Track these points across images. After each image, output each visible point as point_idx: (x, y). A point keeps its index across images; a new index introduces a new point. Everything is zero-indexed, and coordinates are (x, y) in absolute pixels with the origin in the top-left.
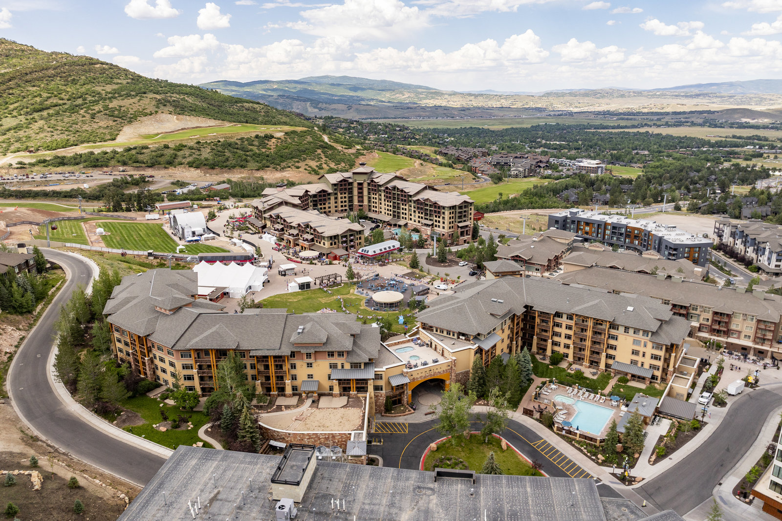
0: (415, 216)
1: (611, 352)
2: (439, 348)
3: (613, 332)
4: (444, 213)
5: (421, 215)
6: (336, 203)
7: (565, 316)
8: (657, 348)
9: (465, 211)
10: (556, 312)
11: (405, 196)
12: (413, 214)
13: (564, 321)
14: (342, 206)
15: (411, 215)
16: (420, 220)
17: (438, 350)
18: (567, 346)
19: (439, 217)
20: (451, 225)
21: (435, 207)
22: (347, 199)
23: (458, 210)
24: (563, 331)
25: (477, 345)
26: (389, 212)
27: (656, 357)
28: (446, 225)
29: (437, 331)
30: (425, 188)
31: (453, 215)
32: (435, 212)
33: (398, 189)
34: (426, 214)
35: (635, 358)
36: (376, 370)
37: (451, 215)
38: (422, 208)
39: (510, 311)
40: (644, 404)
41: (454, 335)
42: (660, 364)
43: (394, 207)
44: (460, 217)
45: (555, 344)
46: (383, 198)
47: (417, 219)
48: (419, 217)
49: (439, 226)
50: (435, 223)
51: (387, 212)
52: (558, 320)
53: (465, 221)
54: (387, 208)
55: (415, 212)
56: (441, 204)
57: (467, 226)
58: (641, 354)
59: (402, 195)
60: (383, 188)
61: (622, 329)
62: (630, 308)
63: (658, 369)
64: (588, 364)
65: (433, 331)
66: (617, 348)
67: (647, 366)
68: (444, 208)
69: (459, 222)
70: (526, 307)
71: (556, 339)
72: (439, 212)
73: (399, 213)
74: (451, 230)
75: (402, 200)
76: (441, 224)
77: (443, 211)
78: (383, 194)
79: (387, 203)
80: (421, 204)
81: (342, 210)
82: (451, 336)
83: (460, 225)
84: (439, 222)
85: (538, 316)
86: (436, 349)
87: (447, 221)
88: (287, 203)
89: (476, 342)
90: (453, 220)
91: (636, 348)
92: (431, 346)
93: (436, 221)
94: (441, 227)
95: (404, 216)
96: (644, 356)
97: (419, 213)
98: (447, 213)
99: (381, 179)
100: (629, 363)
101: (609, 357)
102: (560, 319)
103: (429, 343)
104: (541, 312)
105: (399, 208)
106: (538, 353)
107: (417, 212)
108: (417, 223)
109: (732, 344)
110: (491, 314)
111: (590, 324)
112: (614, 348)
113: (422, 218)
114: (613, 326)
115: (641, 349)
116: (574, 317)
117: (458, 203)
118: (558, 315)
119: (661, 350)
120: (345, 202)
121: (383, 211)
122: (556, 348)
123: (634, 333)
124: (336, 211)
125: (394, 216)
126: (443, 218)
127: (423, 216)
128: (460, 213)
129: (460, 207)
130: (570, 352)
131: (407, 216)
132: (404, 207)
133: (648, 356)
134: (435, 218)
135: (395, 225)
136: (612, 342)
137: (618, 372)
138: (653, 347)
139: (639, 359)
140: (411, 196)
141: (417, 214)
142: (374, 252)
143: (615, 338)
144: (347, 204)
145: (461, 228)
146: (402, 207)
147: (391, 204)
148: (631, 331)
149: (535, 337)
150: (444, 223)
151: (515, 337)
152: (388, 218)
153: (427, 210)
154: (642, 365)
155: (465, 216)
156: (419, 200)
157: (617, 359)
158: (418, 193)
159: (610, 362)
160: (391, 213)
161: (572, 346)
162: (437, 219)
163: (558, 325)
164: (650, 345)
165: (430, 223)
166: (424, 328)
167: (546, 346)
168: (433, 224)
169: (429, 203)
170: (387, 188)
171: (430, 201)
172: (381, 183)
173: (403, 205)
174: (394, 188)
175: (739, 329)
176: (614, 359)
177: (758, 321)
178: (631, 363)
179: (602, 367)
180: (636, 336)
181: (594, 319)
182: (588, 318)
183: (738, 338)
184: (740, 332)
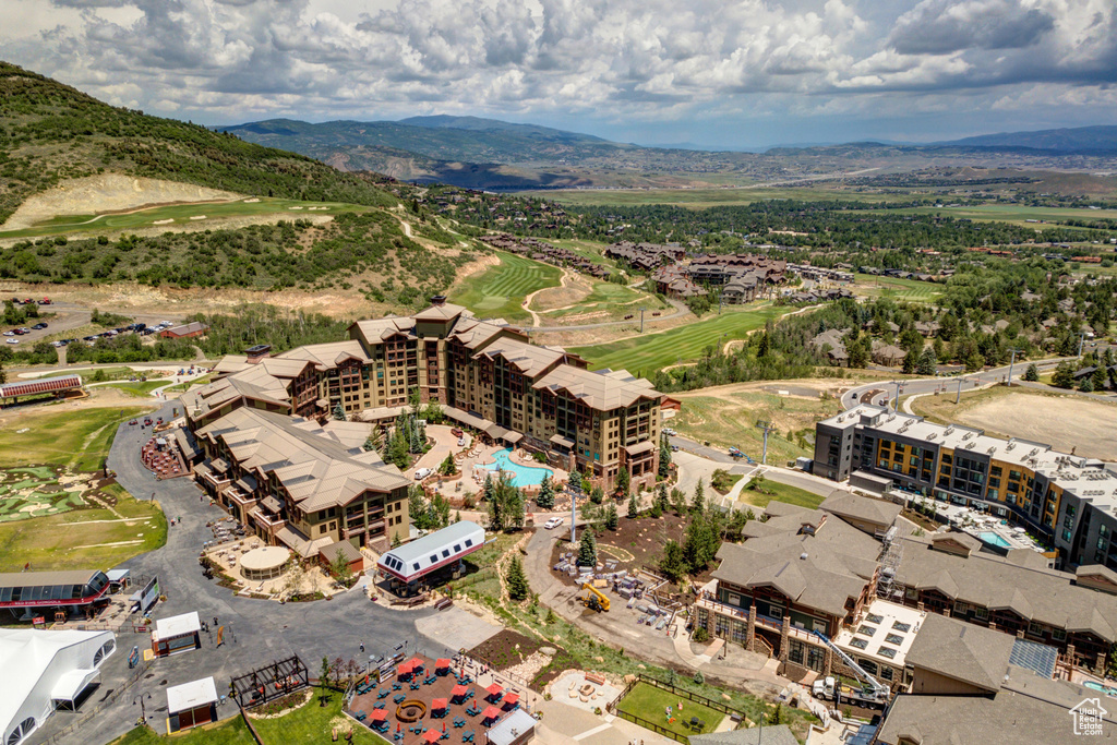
0: (538, 424)
4: (597, 424)
5: (550, 423)
6: (381, 384)
9: (642, 419)
11: (519, 378)
12: (535, 418)
14: (394, 392)
15: (531, 420)
19: (588, 432)
21: (580, 409)
22: (404, 377)
23: (627, 418)
26: (490, 410)
28: (604, 451)
30: (561, 361)
31: (617, 428)
32: (580, 419)
33: (505, 361)
34: (561, 423)
37: (614, 429)
38: (552, 409)
43: (498, 400)
44: (631, 433)
46: (476, 377)
47: (543, 431)
48: (547, 427)
49: (588, 453)
50: (581, 444)
51: (484, 408)
53: (642, 440)
54: (484, 399)
55: (538, 415)
56: (591, 402)
57: (646, 453)
59: (513, 376)
60: (476, 357)
68: (601, 415)
69: (630, 444)
72: (588, 421)
73: (508, 413)
75: (513, 386)
76: (592, 449)
77: (595, 418)
78: (476, 369)
79: (484, 389)
80: (551, 398)
81: (394, 401)
83: (633, 450)
84: (589, 442)
88: (251, 402)
90: (618, 439)
93: (582, 440)
94: (592, 454)
95: (519, 421)
97: (547, 417)
98: (604, 423)
99: (471, 339)
105: (507, 403)
107: (543, 415)
108: (543, 440)
113: (553, 429)
117: (627, 403)
120: (401, 382)
121: (477, 405)
124: (381, 403)
125: (499, 419)
126: (597, 434)
127: (554, 425)
128: (632, 422)
129: (632, 411)
131: (524, 422)
132: (518, 402)
134: (580, 434)
135: (501, 441)
140: (529, 380)
141: (543, 421)
144: (404, 386)
145: (635, 457)
146: (513, 400)
147: (493, 392)
150: (597, 445)
152: (485, 423)
153: (562, 413)
155: (643, 429)
156: (545, 389)
158: (543, 374)
160: (493, 412)
162: (584, 436)
165: (570, 443)
168: (574, 447)
169: (567, 399)
170: (483, 356)
171: (570, 395)
172: (472, 345)
173: (515, 397)
174: (498, 357)
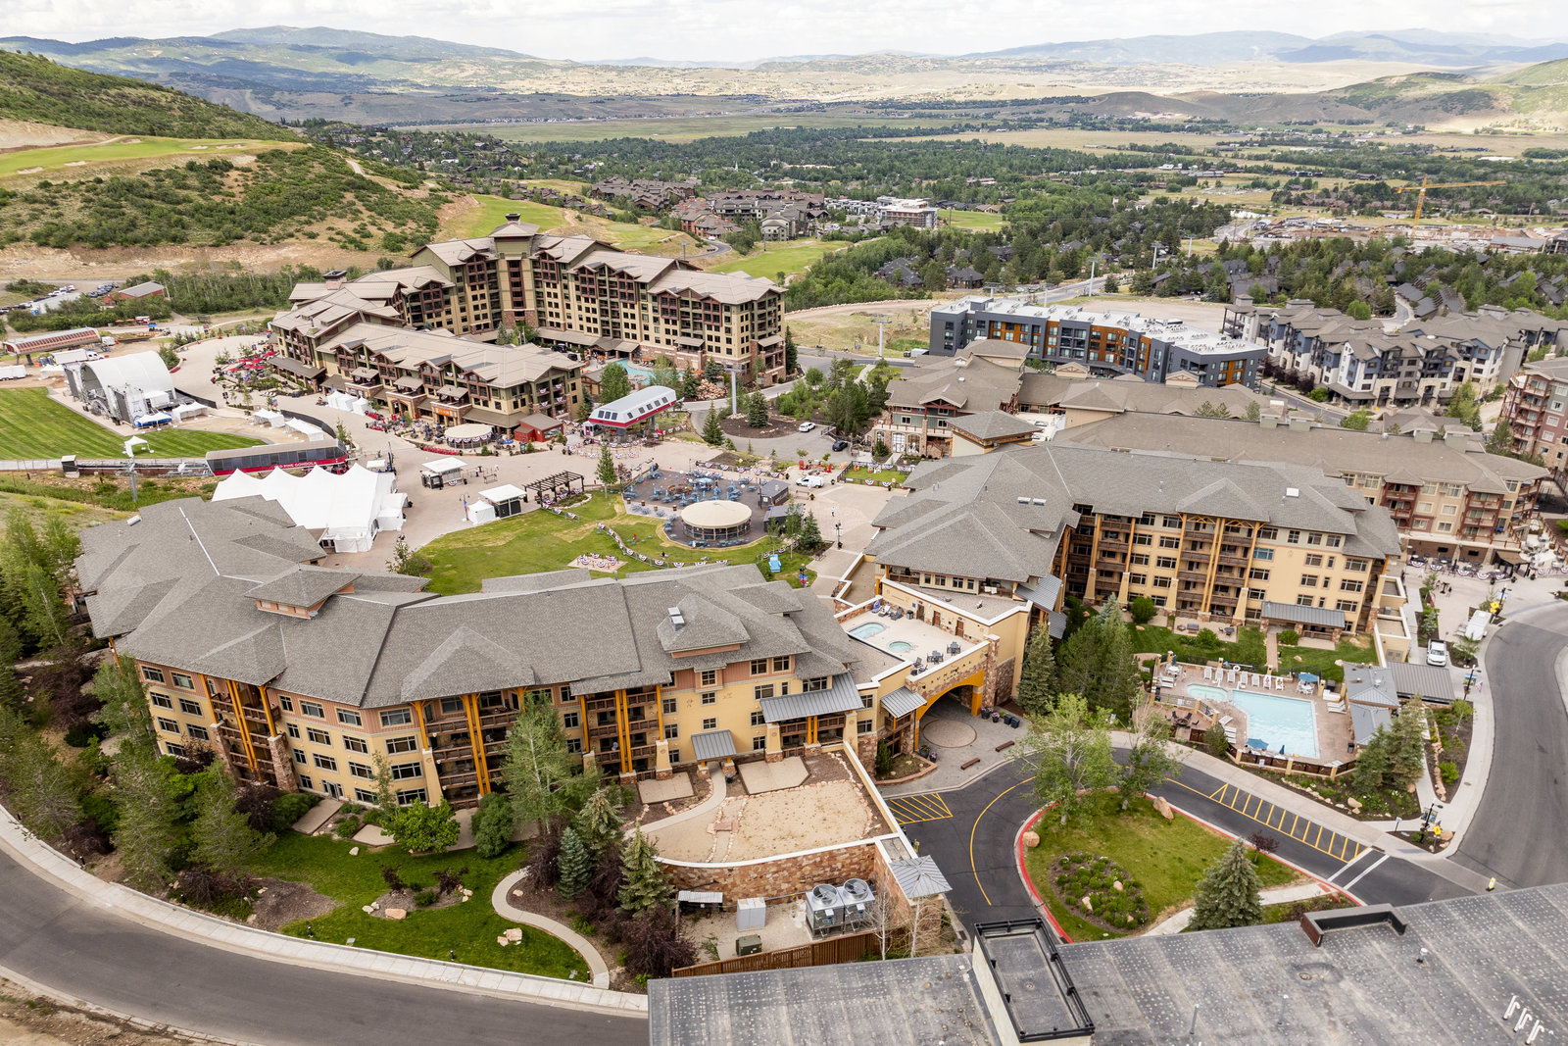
0: (656, 330)
1: (1258, 584)
2: (945, 618)
3: (1266, 543)
4: (728, 319)
5: (671, 327)
6: (463, 310)
7: (1159, 521)
8: (1356, 567)
9: (770, 313)
10: (1145, 514)
11: (630, 286)
12: (651, 325)
13: (1157, 530)
14: (477, 318)
15: (646, 328)
16: (671, 337)
17: (944, 623)
18: (1163, 582)
19: (717, 329)
20: (746, 344)
21: (707, 307)
22: (486, 301)
23: (757, 312)
24: (1154, 551)
25: (1029, 603)
26: (592, 325)
27: (1349, 585)
28: (736, 346)
29: (928, 581)
30: (673, 266)
31: (748, 323)
32: (708, 317)
33: (610, 270)
34: (685, 324)
35: (1307, 590)
36: (860, 686)
37: (745, 323)
38: (673, 312)
39: (1062, 522)
40: (1378, 681)
41: (971, 586)
42: (1358, 597)
43: (604, 312)
44: (761, 326)
45: (1136, 579)
46: (573, 293)
47: (663, 337)
48: (667, 331)
49: (718, 350)
50: (708, 343)
51: (586, 324)
52: (1144, 529)
53: (770, 334)
54: (585, 315)
55: (656, 320)
56: (721, 299)
57: (775, 345)
58: (1320, 582)
59: (622, 285)
60: (572, 271)
61: (1283, 536)
62: (1292, 492)
63: (1354, 609)
64: (1209, 614)
65: (917, 581)
66: (1270, 577)
67: (1330, 605)
68: (728, 308)
69: (761, 337)
70: (1078, 508)
71: (1138, 569)
72: (717, 318)
73: (616, 325)
74: (746, 355)
75: (623, 295)
76: (723, 345)
77: (725, 314)
78: (572, 285)
79: (584, 305)
80: (673, 301)
81: (479, 327)
82: (965, 588)
83: (764, 343)
84: (718, 339)
85: (1103, 524)
86: (936, 620)
87: (736, 336)
88: (368, 317)
89: (1026, 596)
90: (748, 333)
91: (1312, 570)
92: (921, 616)
93: (710, 338)
94: (723, 350)
95: (631, 331)
96: (1326, 585)
97: (667, 321)
98: (735, 318)
99: (566, 250)
100: (1294, 602)
101: (1255, 594)
102: (1149, 527)
103: (915, 610)
104: (1108, 517)
105: (615, 314)
106: (1097, 603)
107: (662, 321)
108: (663, 345)
109: (1420, 542)
110: (1032, 532)
111: (1218, 531)
112: (1265, 575)
113: (675, 332)
114: (1268, 531)
115: (1321, 572)
116: (1183, 519)
117: (756, 297)
118: (1147, 519)
119: (1364, 569)
120: (484, 306)
121: (576, 323)
122: (1137, 588)
123: (1310, 541)
124: (465, 330)
125: (606, 333)
126: (728, 330)
127: (677, 328)
128: (761, 316)
129: (761, 305)
130: (1171, 594)
131: (637, 332)
132: (629, 311)
133: (1335, 584)
134: (708, 332)
135: (612, 353)
136: (1262, 564)
137: (1273, 623)
138: (1347, 567)
139: (1316, 592)
140: (643, 285)
141: (663, 326)
142: (630, 415)
143: (1268, 554)
144: (487, 311)
145: (767, 349)
146: (623, 310)
147: (596, 306)
148: (1303, 538)
149: (1093, 570)
150: (729, 341)
152: (590, 339)
153: (686, 314)
154: (1321, 604)
155: (770, 323)
156: (665, 292)
157: (1267, 598)
158: (659, 278)
159: (1256, 604)
160: (598, 326)
161: (1175, 581)
162: (713, 333)
163: (1143, 540)
164: (1340, 562)
165: (697, 343)
166: (892, 578)
167: (1118, 585)
168: (702, 346)
169: (690, 299)
170: (582, 270)
171: (694, 294)
172: (566, 259)
173: (625, 306)
174: (601, 269)
175: (1430, 513)
176: (1262, 596)
177: (1470, 495)
178: (1299, 601)
179: (1240, 615)
180: (1312, 546)
181: (1228, 520)
182: (1215, 518)
183: (1428, 530)
184: (1432, 518)
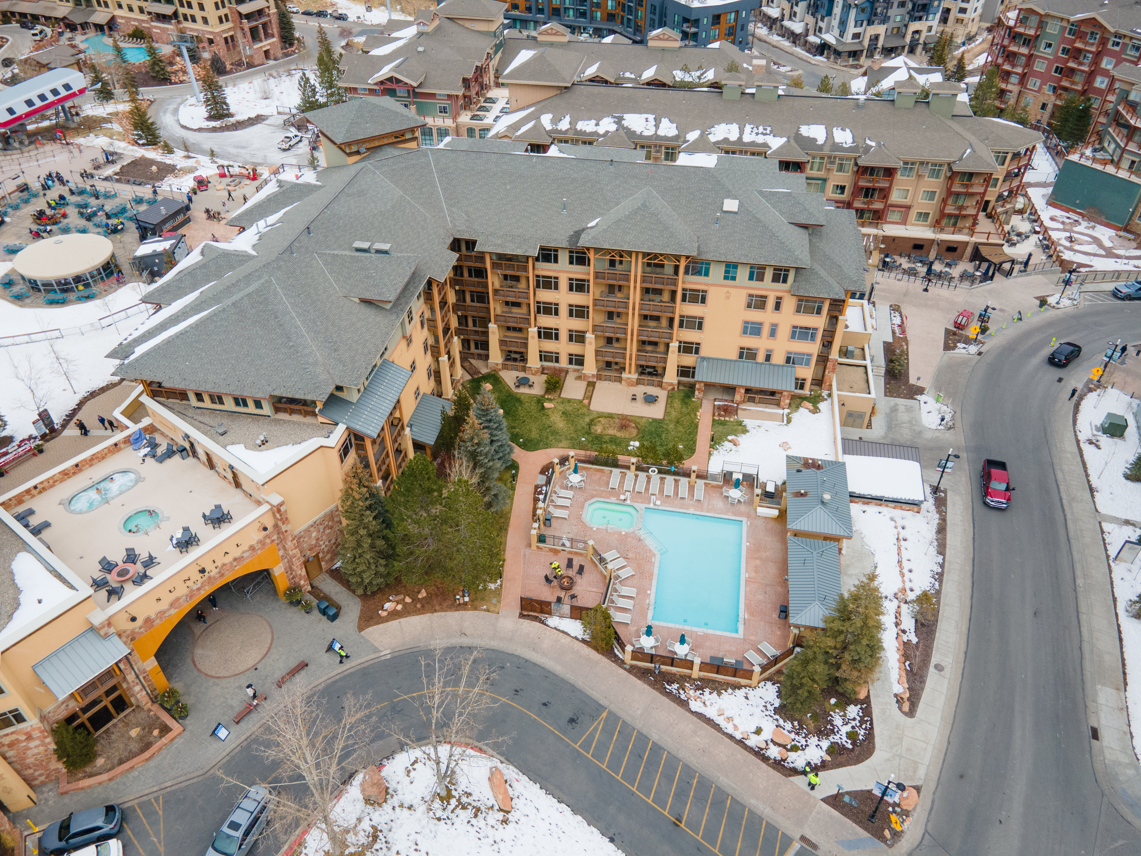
1: (690, 336)
2: (219, 463)
3: (695, 282)
7: (564, 257)
8: (809, 311)
10: (542, 250)
13: (563, 270)
17: (219, 468)
18: (577, 337)
24: (564, 297)
25: (341, 428)
27: (803, 334)
29: (200, 397)
35: (750, 342)
39: (414, 276)
41: (259, 406)
42: (813, 348)
45: (545, 334)
52: (546, 269)
57: (261, 12)
58: (766, 330)
61: (717, 272)
62: (731, 206)
63: (808, 364)
64: (635, 376)
65: (187, 398)
66: (706, 325)
67: (778, 359)
70: (456, 245)
71: (547, 321)
82: (251, 408)
85: (494, 265)
86: (210, 465)
89: (338, 416)
91: (755, 315)
92: (194, 456)
96: (773, 333)
100: (734, 355)
101: (687, 348)
102: (551, 266)
103: (187, 446)
104: (501, 257)
106: (507, 367)
111: (636, 268)
112: (698, 324)
114: (698, 267)
115: (766, 317)
116: (591, 255)
118: (547, 256)
119: (819, 312)
122: (550, 345)
123: (751, 278)
130: (589, 350)
133: (784, 332)
136: (692, 310)
138: (798, 311)
139: (761, 343)
143: (700, 297)
145: (248, 17)
148: (742, 273)
149: (492, 327)
151: (442, 343)
154: (768, 358)
157: (703, 352)
159: (689, 360)
161: (589, 335)
163: (549, 283)
164: (789, 304)
167: (526, 345)
168: (176, 14)
175: (907, 202)
176: (697, 352)
177: (953, 175)
178: (741, 356)
179: (671, 377)
180: (755, 284)
181: (645, 255)
182: (630, 253)
183: (904, 222)
184: (908, 207)
